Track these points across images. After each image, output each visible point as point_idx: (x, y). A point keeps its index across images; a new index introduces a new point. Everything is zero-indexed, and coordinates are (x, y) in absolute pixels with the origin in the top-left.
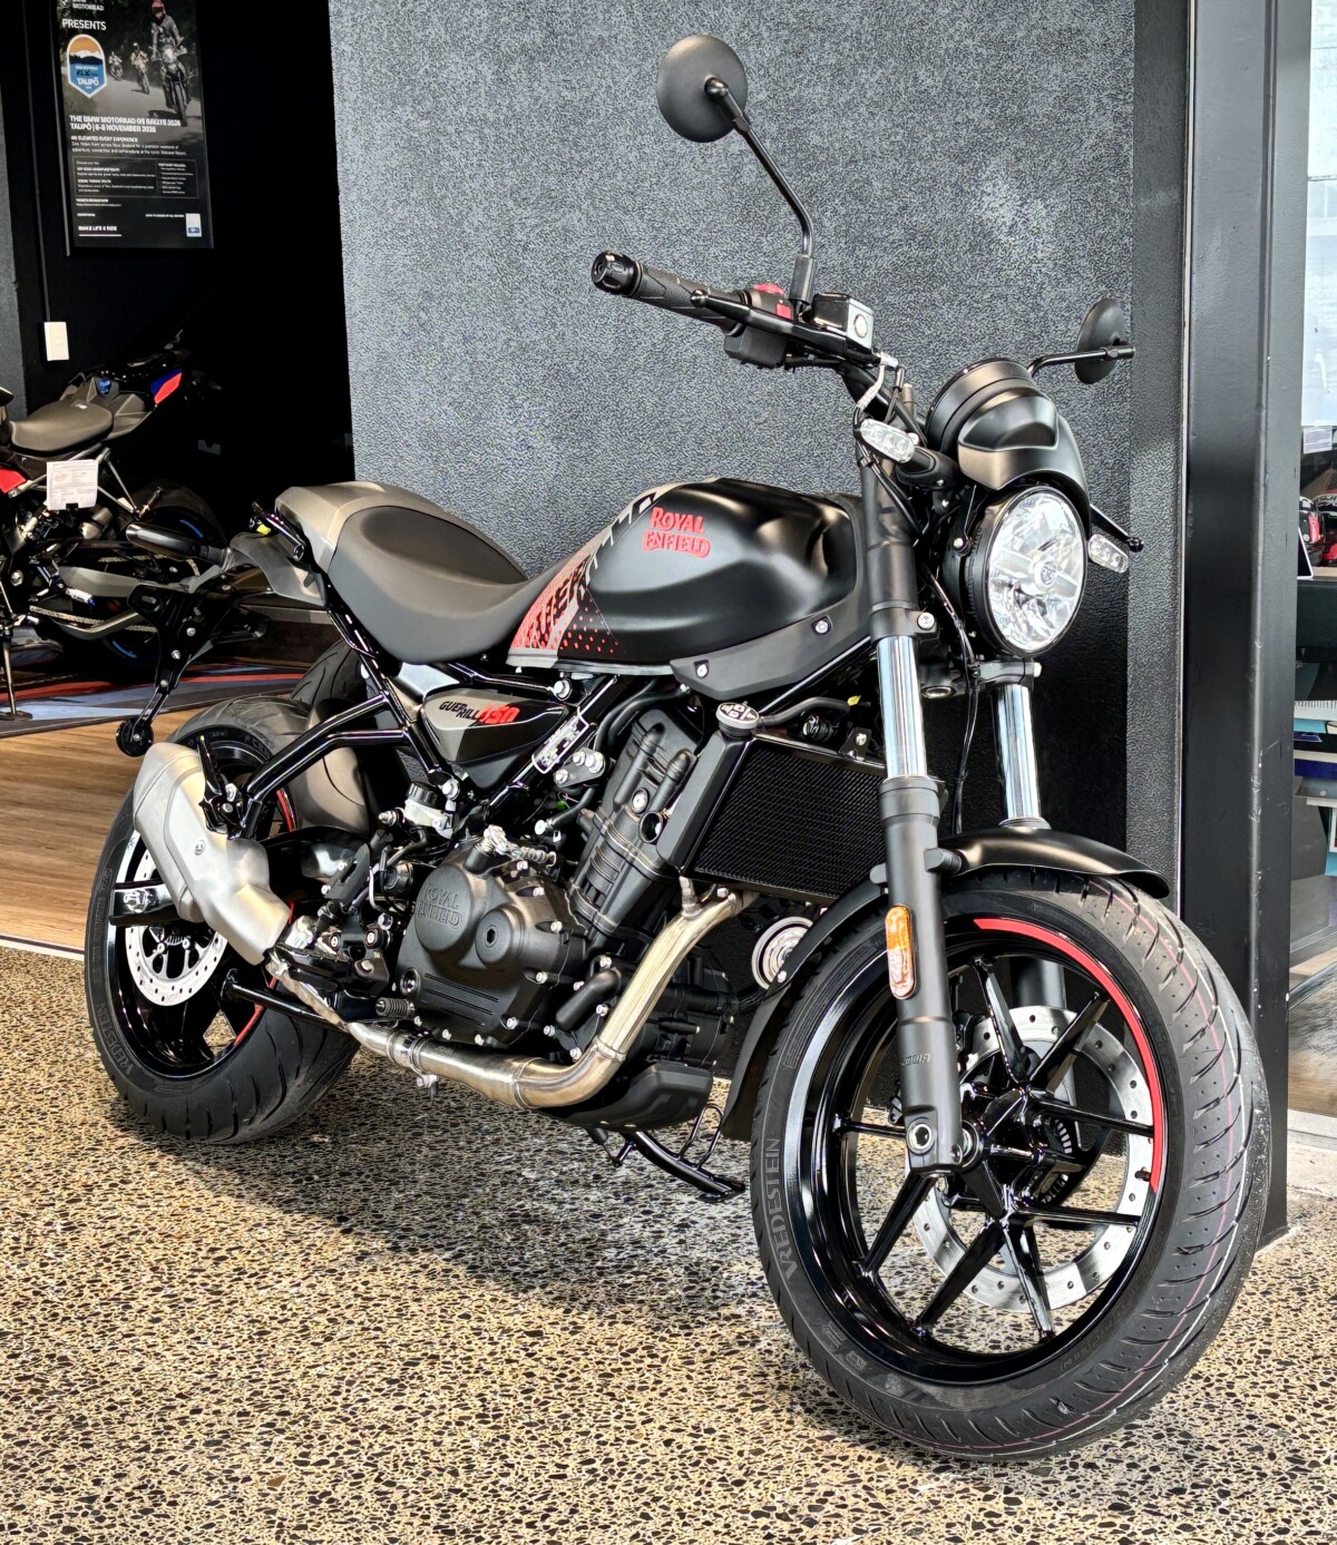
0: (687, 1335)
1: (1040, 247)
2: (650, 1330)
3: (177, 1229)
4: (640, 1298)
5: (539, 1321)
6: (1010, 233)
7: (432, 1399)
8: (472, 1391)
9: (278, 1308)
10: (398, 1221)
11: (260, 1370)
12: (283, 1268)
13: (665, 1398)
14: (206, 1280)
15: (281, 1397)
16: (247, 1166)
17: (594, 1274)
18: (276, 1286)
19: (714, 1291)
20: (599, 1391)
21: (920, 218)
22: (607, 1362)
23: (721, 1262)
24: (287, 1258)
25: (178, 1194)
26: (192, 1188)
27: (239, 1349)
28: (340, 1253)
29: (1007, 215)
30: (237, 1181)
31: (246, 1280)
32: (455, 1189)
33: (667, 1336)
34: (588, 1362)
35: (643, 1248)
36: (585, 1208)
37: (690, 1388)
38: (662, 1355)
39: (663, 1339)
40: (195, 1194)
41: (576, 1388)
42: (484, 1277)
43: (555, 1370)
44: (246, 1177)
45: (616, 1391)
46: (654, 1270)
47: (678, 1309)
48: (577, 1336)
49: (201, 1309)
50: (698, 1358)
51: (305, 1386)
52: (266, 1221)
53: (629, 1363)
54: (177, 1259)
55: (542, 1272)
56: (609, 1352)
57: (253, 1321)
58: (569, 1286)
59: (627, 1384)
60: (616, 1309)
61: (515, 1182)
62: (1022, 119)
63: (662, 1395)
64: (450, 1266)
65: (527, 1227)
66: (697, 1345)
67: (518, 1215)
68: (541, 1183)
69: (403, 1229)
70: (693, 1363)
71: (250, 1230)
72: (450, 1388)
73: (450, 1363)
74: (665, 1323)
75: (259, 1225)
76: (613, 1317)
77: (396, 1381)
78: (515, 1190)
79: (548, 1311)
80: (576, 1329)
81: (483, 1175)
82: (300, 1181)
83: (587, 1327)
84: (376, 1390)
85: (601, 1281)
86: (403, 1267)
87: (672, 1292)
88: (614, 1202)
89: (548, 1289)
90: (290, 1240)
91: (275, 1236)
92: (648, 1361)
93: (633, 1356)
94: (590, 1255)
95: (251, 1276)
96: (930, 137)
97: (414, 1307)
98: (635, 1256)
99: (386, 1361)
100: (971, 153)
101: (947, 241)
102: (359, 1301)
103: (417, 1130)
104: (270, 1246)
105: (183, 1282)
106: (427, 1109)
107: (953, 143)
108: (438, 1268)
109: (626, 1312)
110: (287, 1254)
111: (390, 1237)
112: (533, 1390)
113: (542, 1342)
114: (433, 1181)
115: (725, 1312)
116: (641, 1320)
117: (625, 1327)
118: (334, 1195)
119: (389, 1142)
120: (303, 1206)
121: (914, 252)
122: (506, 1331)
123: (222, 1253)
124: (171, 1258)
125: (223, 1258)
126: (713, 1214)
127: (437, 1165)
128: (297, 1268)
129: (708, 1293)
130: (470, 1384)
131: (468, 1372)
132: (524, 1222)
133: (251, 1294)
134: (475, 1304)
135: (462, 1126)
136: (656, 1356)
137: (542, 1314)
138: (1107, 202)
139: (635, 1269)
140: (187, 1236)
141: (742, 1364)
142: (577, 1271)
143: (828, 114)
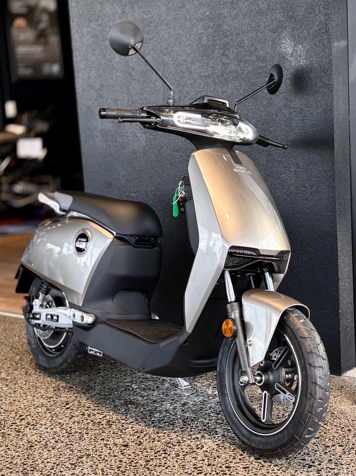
0: (179, 445)
1: (301, 61)
2: (166, 444)
3: (10, 408)
4: (165, 431)
5: (128, 441)
6: (291, 56)
7: (85, 470)
8: (100, 468)
9: (39, 437)
10: (86, 404)
11: (27, 460)
12: (43, 422)
13: (167, 470)
14: (17, 427)
15: (33, 470)
16: (38, 385)
17: (150, 423)
18: (40, 429)
19: (191, 429)
20: (144, 467)
21: (261, 53)
22: (149, 456)
23: (195, 418)
24: (46, 419)
25: (13, 395)
26: (18, 394)
27: (22, 453)
28: (64, 416)
29: (290, 50)
30: (34, 391)
31: (30, 427)
32: (108, 392)
33: (171, 446)
34: (142, 456)
35: (169, 413)
36: (152, 398)
37: (177, 466)
38: (169, 453)
39: (170, 447)
40: (19, 395)
41: (135, 466)
42: (112, 425)
43: (130, 459)
44: (37, 389)
45: (150, 467)
46: (171, 421)
47: (177, 436)
48: (140, 446)
49: (12, 438)
50: (181, 454)
51: (42, 466)
52: (41, 405)
53: (156, 456)
54: (8, 419)
55: (132, 422)
56: (151, 452)
57: (29, 442)
58: (141, 428)
59: (154, 464)
60: (155, 436)
61: (129, 389)
62: (294, 17)
63: (166, 468)
64: (101, 421)
65: (130, 406)
66: (182, 449)
67: (128, 401)
68: (138, 390)
69: (88, 407)
70: (179, 456)
71: (35, 408)
72: (92, 467)
73: (94, 457)
74: (172, 441)
75: (38, 407)
76: (154, 439)
77: (74, 464)
78: (128, 392)
79: (132, 437)
80: (141, 443)
81: (118, 387)
82: (55, 390)
83: (144, 443)
84: (66, 468)
85: (152, 425)
86: (85, 421)
87: (176, 429)
88: (162, 396)
89: (133, 429)
90: (48, 412)
91: (43, 411)
92: (163, 455)
93: (158, 454)
94: (150, 416)
95: (32, 425)
96: (263, 24)
97: (86, 436)
98: (166, 416)
99: (71, 457)
100: (277, 30)
101: (270, 60)
102: (67, 433)
103: (98, 371)
104: (40, 414)
105: (9, 428)
106: (104, 363)
107: (271, 26)
108: (97, 421)
109: (159, 437)
110: (46, 417)
111: (82, 410)
112: (121, 467)
113: (127, 449)
114: (101, 389)
115: (194, 437)
116: (164, 440)
117: (158, 442)
118: (66, 395)
119: (89, 376)
120: (55, 399)
121: (260, 64)
122: (115, 445)
123: (24, 417)
124: (6, 419)
125: (24, 419)
126: (196, 400)
127: (104, 384)
128: (48, 422)
129: (189, 429)
130: (99, 465)
131: (100, 460)
132: (129, 404)
133: (31, 432)
134: (107, 435)
135: (115, 369)
136: (167, 453)
137: (129, 438)
138: (324, 45)
139: (165, 421)
140: (13, 411)
141: (196, 456)
142: (145, 422)
143: (230, 18)
